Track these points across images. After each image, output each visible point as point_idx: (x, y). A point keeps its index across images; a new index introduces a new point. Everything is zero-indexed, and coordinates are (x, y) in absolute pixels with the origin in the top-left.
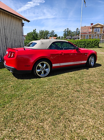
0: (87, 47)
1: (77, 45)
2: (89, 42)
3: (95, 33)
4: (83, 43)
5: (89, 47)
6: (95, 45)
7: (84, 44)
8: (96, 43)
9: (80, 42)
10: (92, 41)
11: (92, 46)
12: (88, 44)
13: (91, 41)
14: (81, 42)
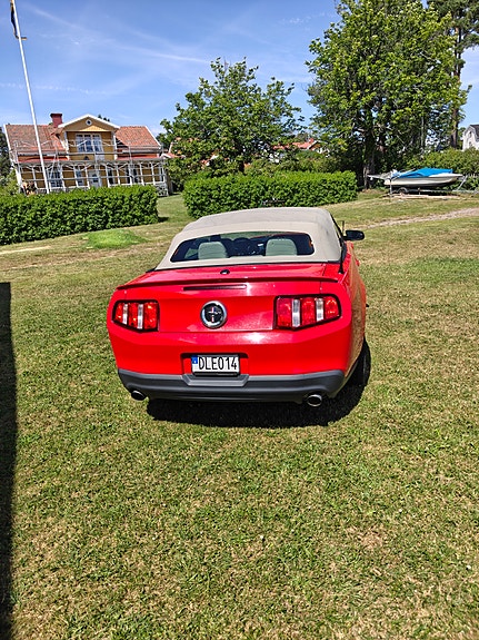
0: (113, 222)
1: (67, 216)
2: (117, 199)
3: (86, 158)
4: (93, 208)
5: (124, 222)
6: (143, 211)
7: (98, 213)
8: (147, 203)
9: (78, 203)
10: (127, 196)
11: (134, 216)
12: (114, 210)
13: (124, 197)
14: (84, 202)
